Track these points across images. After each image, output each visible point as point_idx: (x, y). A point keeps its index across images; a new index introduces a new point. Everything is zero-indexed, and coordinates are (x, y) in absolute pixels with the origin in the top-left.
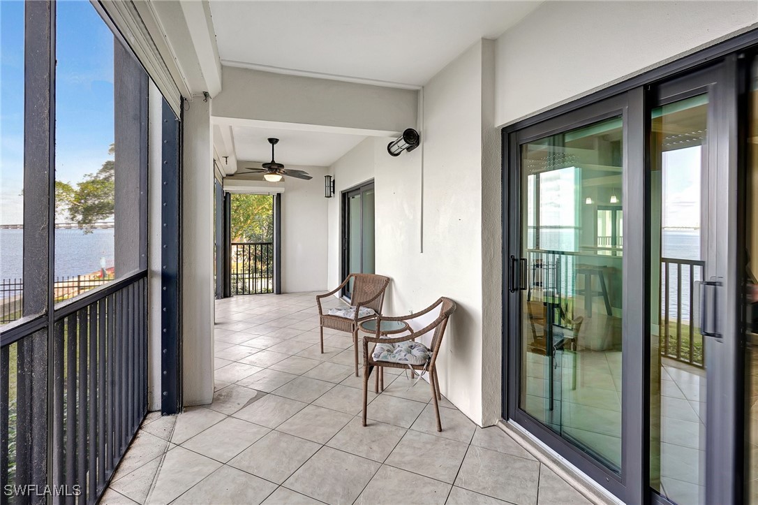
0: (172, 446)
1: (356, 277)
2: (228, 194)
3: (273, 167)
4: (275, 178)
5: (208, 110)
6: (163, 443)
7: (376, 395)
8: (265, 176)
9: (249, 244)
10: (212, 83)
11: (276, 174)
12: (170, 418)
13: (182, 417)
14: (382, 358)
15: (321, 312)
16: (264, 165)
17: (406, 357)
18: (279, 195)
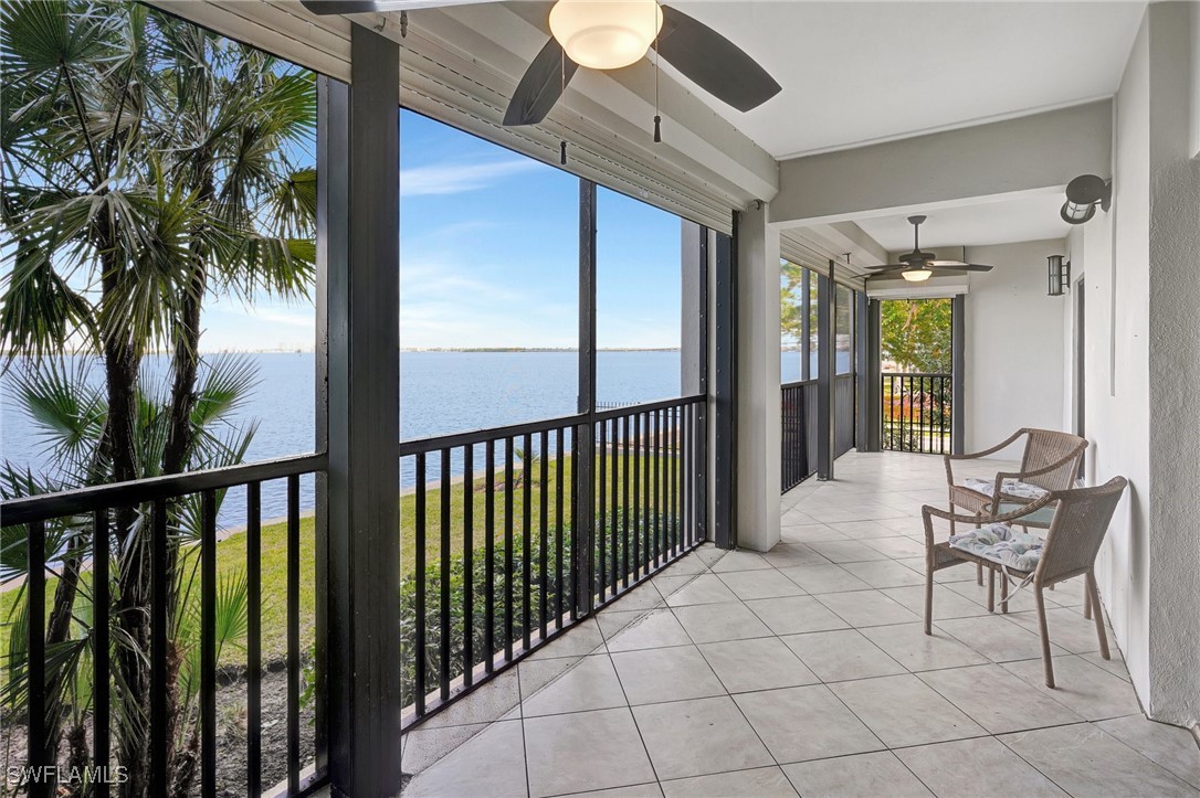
0: (709, 571)
1: (1031, 436)
2: (875, 303)
3: (918, 258)
4: (921, 275)
5: (762, 217)
6: (704, 567)
7: (988, 613)
8: (903, 274)
9: (902, 376)
10: (759, 187)
11: (921, 269)
12: (721, 551)
13: (732, 554)
14: (960, 544)
15: (951, 481)
16: (903, 258)
17: (1000, 553)
18: (961, 298)
